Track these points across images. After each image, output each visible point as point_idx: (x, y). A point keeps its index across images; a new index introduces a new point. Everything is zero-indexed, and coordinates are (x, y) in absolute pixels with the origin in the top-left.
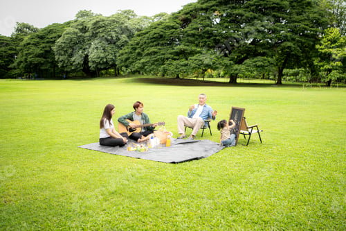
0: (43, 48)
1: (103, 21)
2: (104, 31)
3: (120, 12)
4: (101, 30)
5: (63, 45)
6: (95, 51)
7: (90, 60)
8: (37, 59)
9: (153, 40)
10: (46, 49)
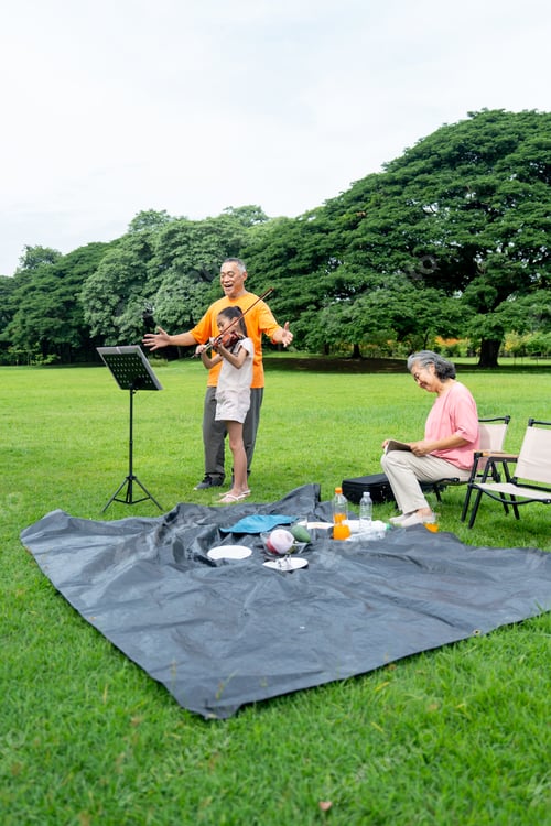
0: (61, 295)
1: (185, 230)
2: (185, 252)
3: (230, 212)
4: (179, 250)
5: (100, 286)
6: (167, 298)
7: (155, 319)
8: (47, 320)
9: (274, 262)
10: (65, 299)
